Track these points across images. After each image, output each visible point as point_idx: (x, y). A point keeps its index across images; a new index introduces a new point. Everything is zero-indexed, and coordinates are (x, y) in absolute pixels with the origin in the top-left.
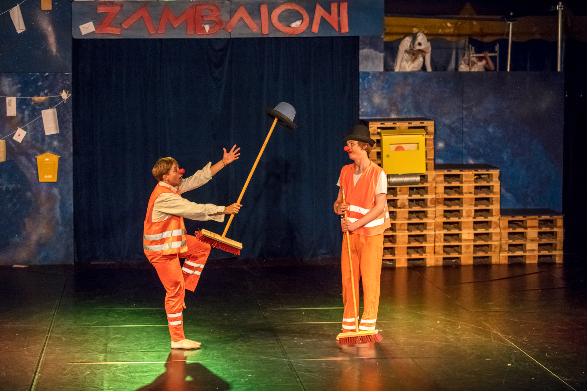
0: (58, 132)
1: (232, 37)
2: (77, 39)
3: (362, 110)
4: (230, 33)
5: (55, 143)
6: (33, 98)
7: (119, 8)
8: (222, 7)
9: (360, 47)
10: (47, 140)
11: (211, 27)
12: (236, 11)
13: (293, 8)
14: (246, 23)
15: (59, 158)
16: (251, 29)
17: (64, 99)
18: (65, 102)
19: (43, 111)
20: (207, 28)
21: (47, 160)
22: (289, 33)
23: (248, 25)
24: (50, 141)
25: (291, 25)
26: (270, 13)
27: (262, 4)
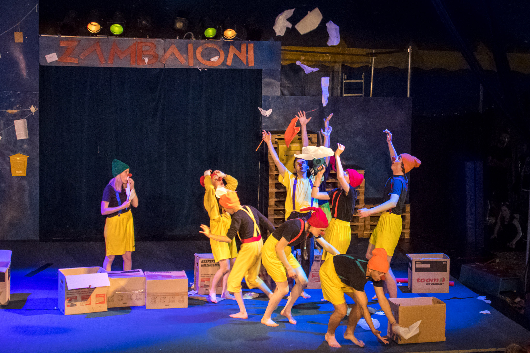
0: (28, 138)
1: (166, 67)
2: (44, 66)
3: (264, 124)
4: (164, 64)
5: (25, 146)
6: (7, 111)
7: (76, 43)
8: (158, 44)
9: (263, 77)
10: (19, 144)
11: (149, 59)
12: (169, 48)
13: (212, 47)
14: (176, 57)
15: (28, 157)
16: (180, 61)
17: (33, 112)
18: (33, 114)
19: (15, 121)
20: (146, 60)
21: (18, 159)
22: (209, 66)
24: (20, 144)
25: (210, 60)
26: (195, 50)
27: (189, 43)
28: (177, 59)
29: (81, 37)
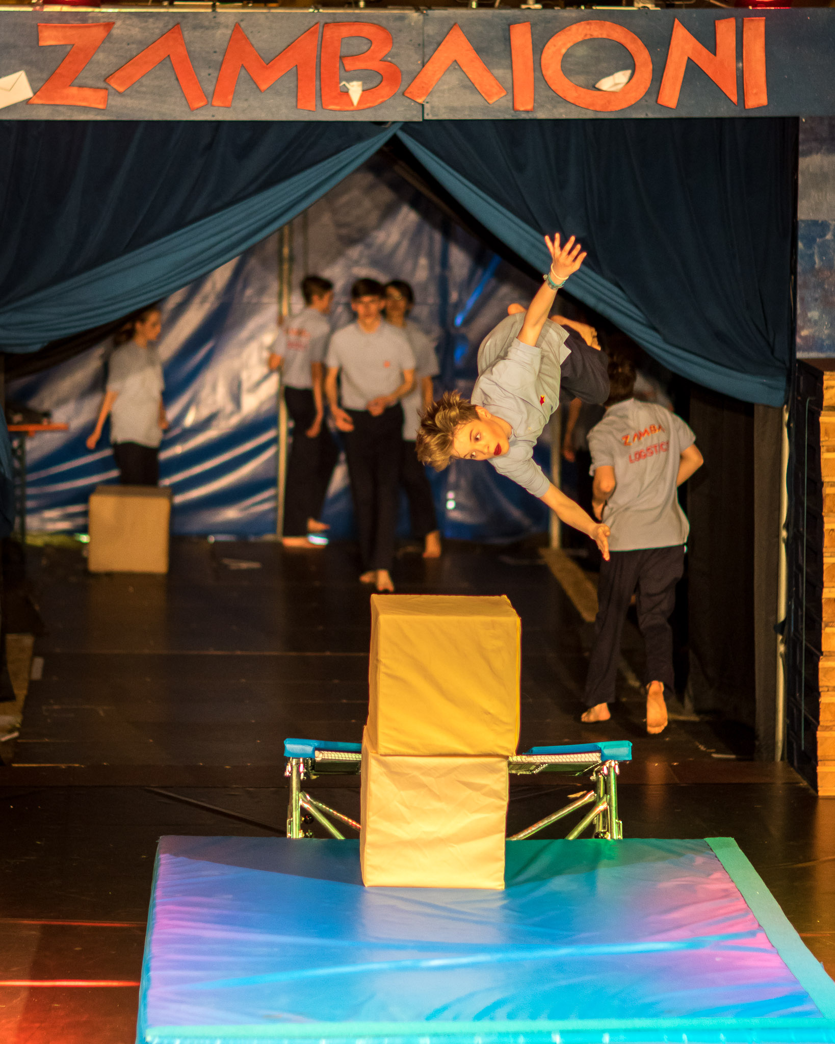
1: (426, 117)
3: (804, 333)
4: (423, 105)
7: (99, 33)
8: (400, 31)
9: (801, 148)
11: (366, 87)
12: (439, 44)
13: (604, 36)
14: (468, 77)
16: (483, 95)
20: (355, 90)
22: (591, 108)
23: (473, 84)
25: (597, 86)
26: (538, 48)
27: (516, 21)
28: (471, 87)
29: (116, 10)
